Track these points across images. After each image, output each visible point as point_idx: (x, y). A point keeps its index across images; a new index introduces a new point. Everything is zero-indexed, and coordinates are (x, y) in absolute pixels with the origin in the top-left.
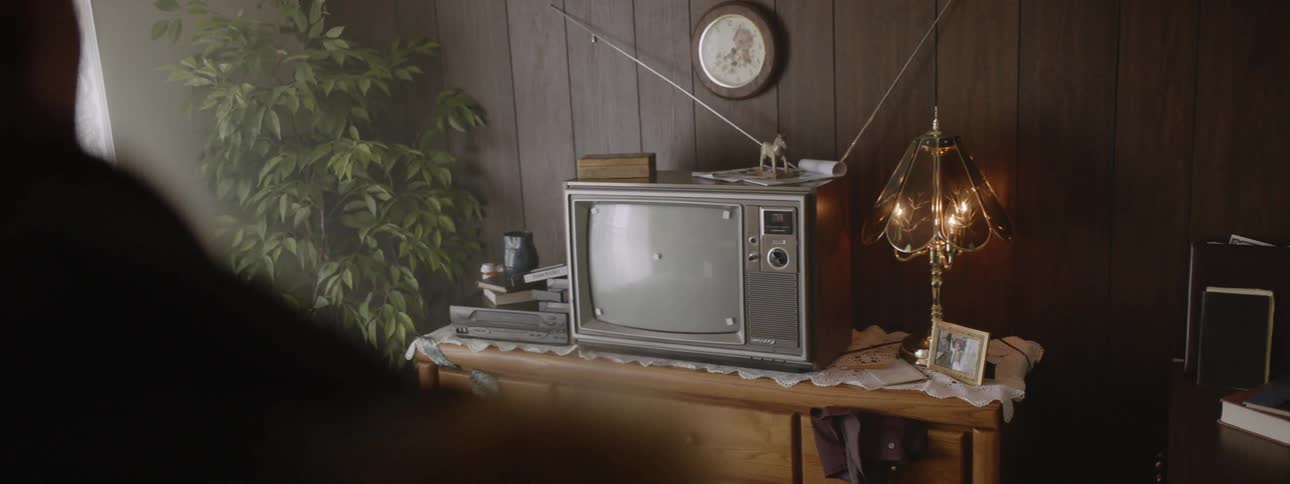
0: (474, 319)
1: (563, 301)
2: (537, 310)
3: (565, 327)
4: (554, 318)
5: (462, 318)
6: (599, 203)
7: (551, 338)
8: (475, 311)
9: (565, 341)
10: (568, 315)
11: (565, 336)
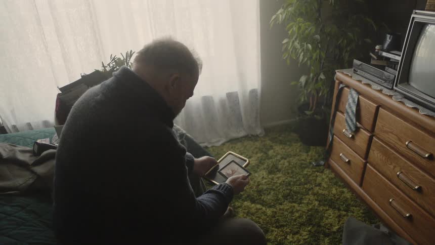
0: (360, 67)
1: (394, 69)
2: (384, 70)
3: (392, 82)
4: (390, 76)
5: (357, 65)
6: (431, 24)
7: (385, 85)
8: (362, 64)
9: (391, 88)
10: (395, 76)
11: (392, 85)
